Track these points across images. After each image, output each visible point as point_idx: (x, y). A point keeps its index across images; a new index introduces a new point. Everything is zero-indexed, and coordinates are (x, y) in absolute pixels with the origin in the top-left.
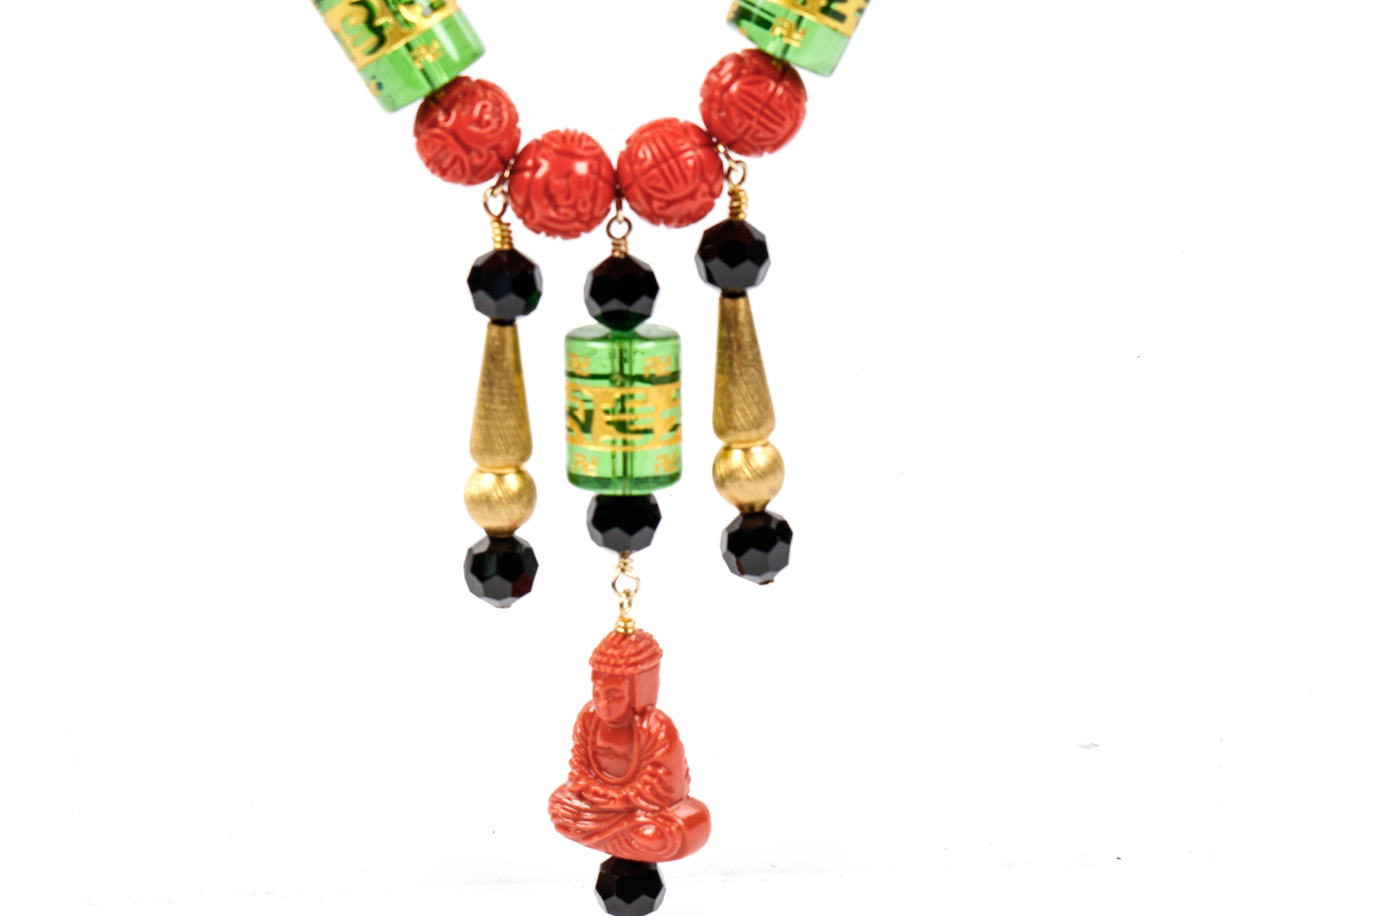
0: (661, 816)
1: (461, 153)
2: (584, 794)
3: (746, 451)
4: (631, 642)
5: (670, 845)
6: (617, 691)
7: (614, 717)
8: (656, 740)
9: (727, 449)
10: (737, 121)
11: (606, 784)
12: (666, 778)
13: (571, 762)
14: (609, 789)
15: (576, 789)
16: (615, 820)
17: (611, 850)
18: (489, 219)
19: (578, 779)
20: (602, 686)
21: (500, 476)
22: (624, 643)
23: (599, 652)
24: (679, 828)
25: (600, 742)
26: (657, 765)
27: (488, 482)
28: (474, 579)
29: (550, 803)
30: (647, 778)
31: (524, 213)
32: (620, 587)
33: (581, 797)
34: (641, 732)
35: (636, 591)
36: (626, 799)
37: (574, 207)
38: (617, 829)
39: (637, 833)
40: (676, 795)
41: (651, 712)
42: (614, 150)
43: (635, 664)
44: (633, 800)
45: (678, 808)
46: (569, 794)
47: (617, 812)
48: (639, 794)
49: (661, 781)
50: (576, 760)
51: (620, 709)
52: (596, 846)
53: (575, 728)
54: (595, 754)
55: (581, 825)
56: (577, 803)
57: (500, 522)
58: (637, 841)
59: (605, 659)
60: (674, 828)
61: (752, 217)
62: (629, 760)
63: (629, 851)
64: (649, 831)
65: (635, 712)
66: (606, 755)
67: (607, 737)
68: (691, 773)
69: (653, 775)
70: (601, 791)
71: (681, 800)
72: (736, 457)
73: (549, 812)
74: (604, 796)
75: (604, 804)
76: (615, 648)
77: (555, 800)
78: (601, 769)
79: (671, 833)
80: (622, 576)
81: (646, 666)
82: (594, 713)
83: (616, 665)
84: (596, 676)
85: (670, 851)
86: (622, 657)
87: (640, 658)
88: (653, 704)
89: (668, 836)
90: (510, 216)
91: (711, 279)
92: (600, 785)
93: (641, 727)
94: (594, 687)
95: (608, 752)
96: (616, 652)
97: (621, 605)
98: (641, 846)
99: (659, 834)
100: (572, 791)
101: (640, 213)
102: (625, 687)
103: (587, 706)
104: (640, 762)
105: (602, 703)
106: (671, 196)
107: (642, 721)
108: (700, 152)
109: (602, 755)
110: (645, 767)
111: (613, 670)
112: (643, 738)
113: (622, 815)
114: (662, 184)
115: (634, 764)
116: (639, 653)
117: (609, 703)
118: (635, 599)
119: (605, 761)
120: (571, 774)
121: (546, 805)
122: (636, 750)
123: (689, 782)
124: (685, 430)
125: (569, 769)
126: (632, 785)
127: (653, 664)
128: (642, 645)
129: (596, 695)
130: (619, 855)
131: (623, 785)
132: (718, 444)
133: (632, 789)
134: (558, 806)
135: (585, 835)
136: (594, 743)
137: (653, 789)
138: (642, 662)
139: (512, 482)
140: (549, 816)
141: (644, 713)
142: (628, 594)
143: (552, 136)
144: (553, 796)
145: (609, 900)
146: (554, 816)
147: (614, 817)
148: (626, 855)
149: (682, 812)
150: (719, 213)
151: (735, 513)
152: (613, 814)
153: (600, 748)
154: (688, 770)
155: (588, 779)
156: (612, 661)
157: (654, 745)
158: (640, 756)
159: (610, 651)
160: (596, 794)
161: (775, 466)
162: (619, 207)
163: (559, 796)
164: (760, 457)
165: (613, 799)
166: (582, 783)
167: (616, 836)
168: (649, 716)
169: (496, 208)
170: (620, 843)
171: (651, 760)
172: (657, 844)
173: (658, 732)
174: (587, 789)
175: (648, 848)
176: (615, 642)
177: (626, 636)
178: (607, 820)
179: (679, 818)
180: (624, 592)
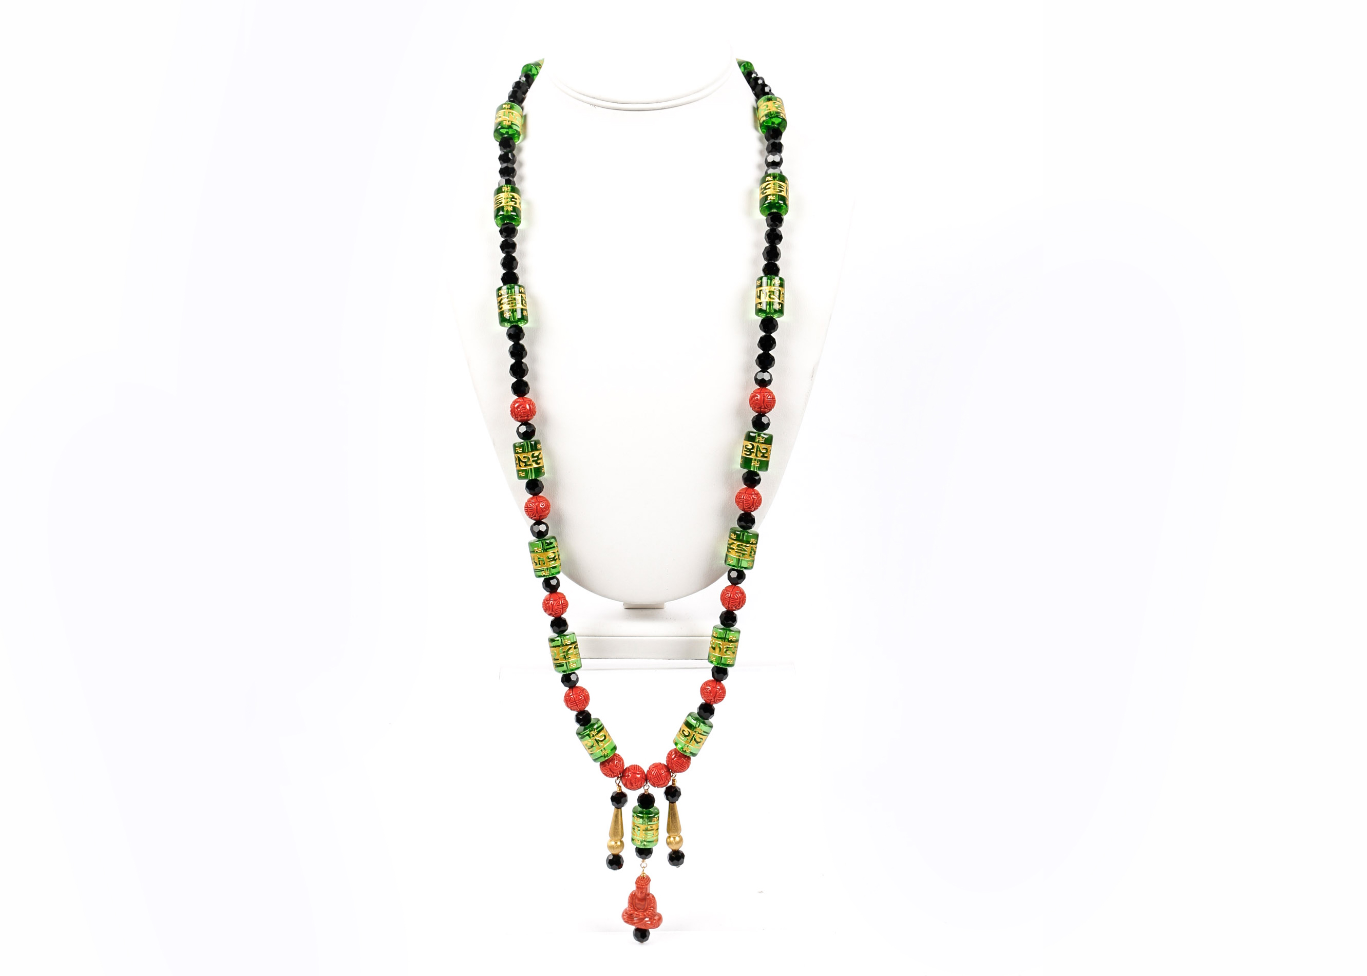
0: (650, 918)
1: (611, 773)
3: (674, 838)
6: (640, 888)
7: (639, 894)
9: (669, 837)
10: (675, 767)
15: (629, 911)
16: (638, 919)
17: (637, 926)
18: (616, 785)
20: (637, 888)
21: (616, 843)
22: (642, 877)
23: (637, 879)
24: (654, 921)
25: (637, 901)
27: (613, 843)
28: (609, 865)
30: (648, 909)
31: (625, 785)
32: (642, 866)
33: (630, 913)
34: (646, 898)
35: (646, 867)
37: (637, 786)
38: (639, 921)
39: (644, 922)
40: (655, 914)
41: (648, 892)
42: (646, 770)
46: (627, 912)
51: (644, 895)
52: (633, 925)
55: (630, 920)
56: (629, 915)
57: (616, 852)
58: (644, 924)
59: (638, 881)
61: (678, 785)
63: (642, 926)
64: (647, 921)
67: (637, 898)
72: (672, 839)
76: (642, 881)
78: (635, 906)
79: (652, 922)
80: (643, 863)
81: (646, 881)
83: (643, 885)
84: (636, 885)
85: (652, 926)
87: (645, 879)
88: (648, 890)
90: (621, 784)
91: (667, 799)
92: (634, 911)
97: (642, 869)
99: (649, 922)
101: (651, 785)
105: (637, 891)
106: (659, 784)
107: (646, 895)
108: (666, 773)
111: (639, 883)
114: (657, 781)
115: (646, 906)
121: (621, 915)
122: (647, 904)
124: (659, 830)
126: (646, 912)
127: (649, 882)
128: (645, 877)
129: (635, 889)
130: (639, 927)
132: (667, 835)
134: (624, 915)
135: (631, 922)
137: (649, 912)
139: (619, 843)
141: (646, 892)
142: (644, 867)
143: (631, 766)
145: (637, 937)
146: (623, 917)
149: (656, 918)
150: (670, 783)
151: (671, 850)
153: (637, 903)
159: (639, 879)
160: (633, 913)
161: (681, 840)
162: (647, 783)
163: (624, 913)
164: (677, 839)
169: (618, 782)
170: (639, 924)
172: (649, 924)
174: (631, 911)
175: (646, 925)
176: (640, 877)
178: (636, 919)
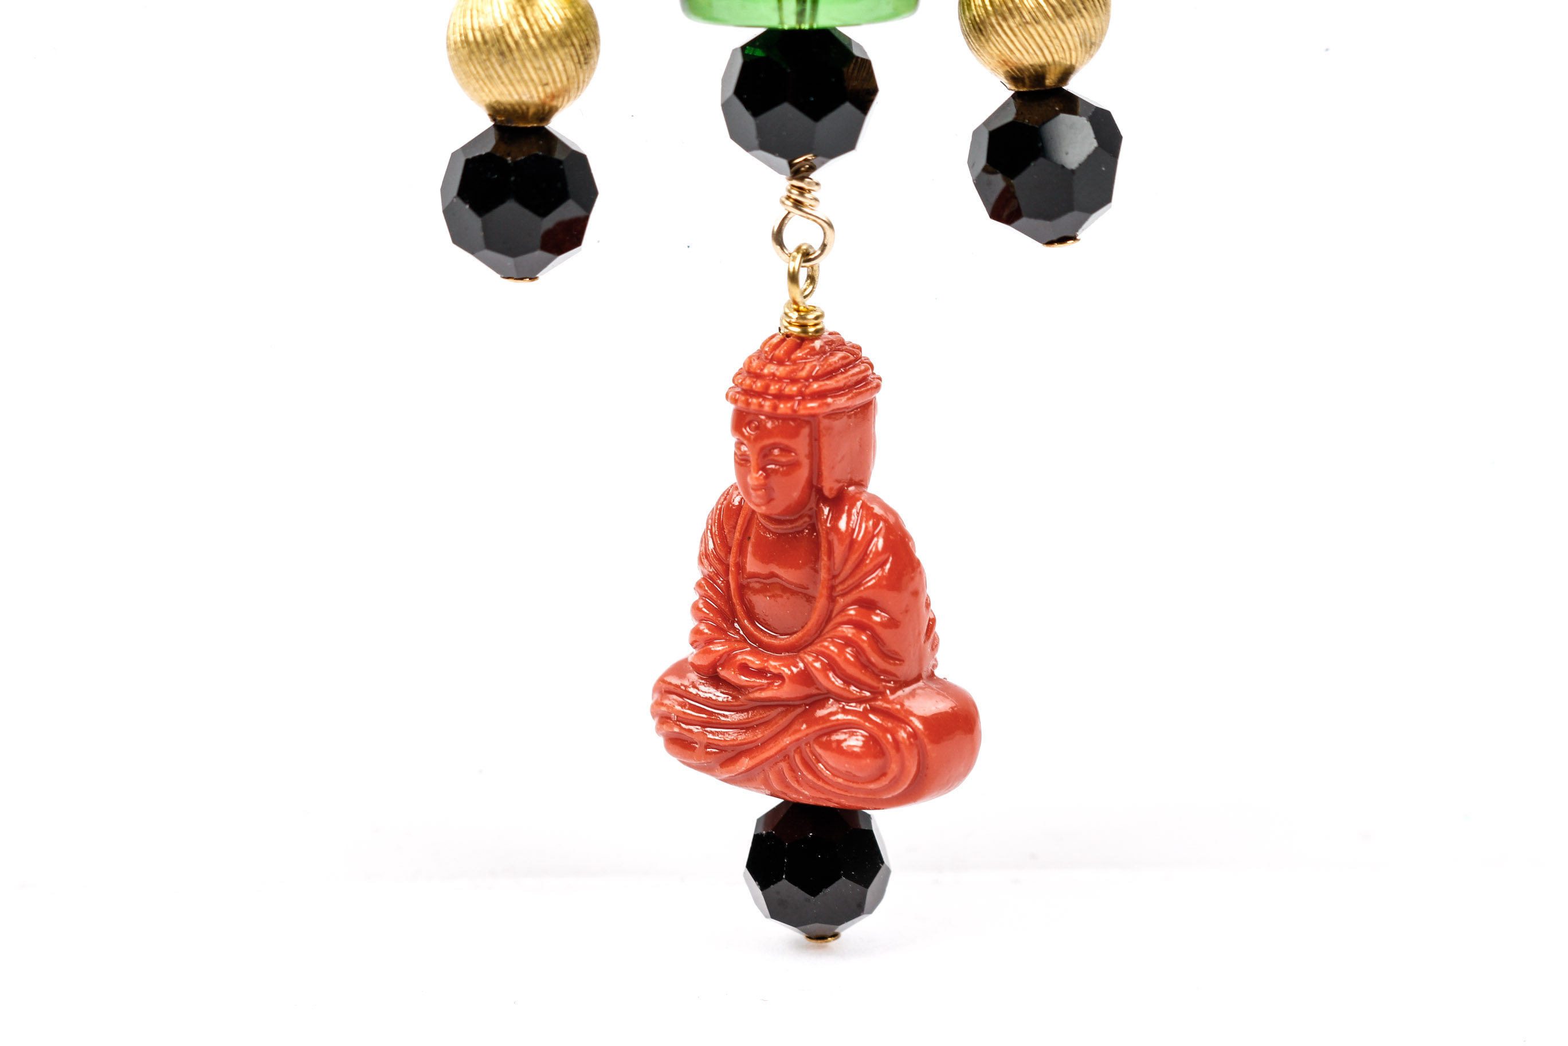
0: (875, 710)
2: (723, 673)
4: (813, 352)
5: (894, 768)
6: (786, 450)
7: (777, 508)
8: (865, 555)
11: (761, 647)
12: (885, 634)
13: (695, 607)
14: (769, 657)
15: (704, 661)
16: (783, 722)
17: (777, 787)
19: (710, 641)
20: (752, 441)
22: (799, 354)
23: (750, 372)
24: (914, 735)
25: (752, 565)
26: (868, 605)
29: (657, 696)
30: (848, 630)
32: (791, 239)
33: (715, 679)
34: (834, 538)
35: (824, 246)
36: (806, 677)
38: (787, 740)
39: (827, 746)
40: (904, 671)
41: (854, 500)
43: (821, 395)
44: (820, 677)
45: (913, 694)
46: (693, 676)
47: (786, 705)
48: (832, 665)
49: (876, 639)
50: (707, 605)
51: (791, 489)
52: (744, 779)
53: (704, 541)
54: (742, 588)
55: (714, 735)
56: (708, 692)
58: (828, 762)
59: (759, 385)
60: (903, 734)
62: (810, 599)
63: (813, 787)
64: (855, 742)
65: (823, 499)
66: (763, 590)
67: (766, 554)
68: (938, 629)
69: (860, 626)
70: (755, 662)
71: (918, 678)
73: (654, 714)
74: (761, 673)
75: (762, 688)
76: (781, 363)
77: (665, 689)
78: (752, 617)
79: (896, 742)
80: (796, 217)
81: (842, 402)
82: (740, 506)
83: (780, 396)
84: (741, 421)
85: (895, 782)
86: (794, 381)
87: (831, 384)
88: (861, 484)
89: (891, 751)
92: (754, 652)
93: (835, 528)
94: (739, 444)
95: (771, 585)
96: (781, 371)
97: (793, 278)
98: (835, 773)
99: (874, 745)
100: (697, 668)
102: (801, 445)
103: (727, 495)
104: (832, 599)
105: (755, 477)
107: (836, 518)
109: (756, 592)
110: (844, 609)
111: (775, 407)
112: (839, 550)
113: (799, 710)
115: (821, 603)
116: (830, 374)
117: (768, 474)
118: (824, 265)
119: (761, 603)
120: (696, 631)
121: (647, 698)
122: (823, 575)
123: (934, 647)
125: (691, 623)
126: (817, 647)
127: (859, 401)
128: (836, 359)
129: (742, 461)
130: (794, 797)
131: (796, 649)
133: (819, 654)
134: (672, 700)
135: (725, 756)
136: (740, 567)
137: (859, 652)
138: (835, 392)
140: (652, 723)
141: (839, 501)
142: (807, 256)
144: (662, 680)
145: (773, 888)
146: (664, 719)
147: (784, 714)
148: (806, 795)
149: (920, 704)
152: (780, 709)
153: (754, 575)
154: (932, 622)
155: (729, 640)
156: (774, 388)
157: (861, 562)
158: (832, 588)
159: (770, 369)
160: (744, 669)
163: (675, 680)
165: (780, 677)
166: (718, 648)
167: (785, 755)
168: (852, 506)
170: (793, 770)
171: (854, 595)
172: (870, 765)
173: (870, 537)
174: (726, 660)
175: (849, 777)
176: (780, 352)
177: (802, 340)
178: (765, 724)
179: (915, 715)
180: (798, 250)
